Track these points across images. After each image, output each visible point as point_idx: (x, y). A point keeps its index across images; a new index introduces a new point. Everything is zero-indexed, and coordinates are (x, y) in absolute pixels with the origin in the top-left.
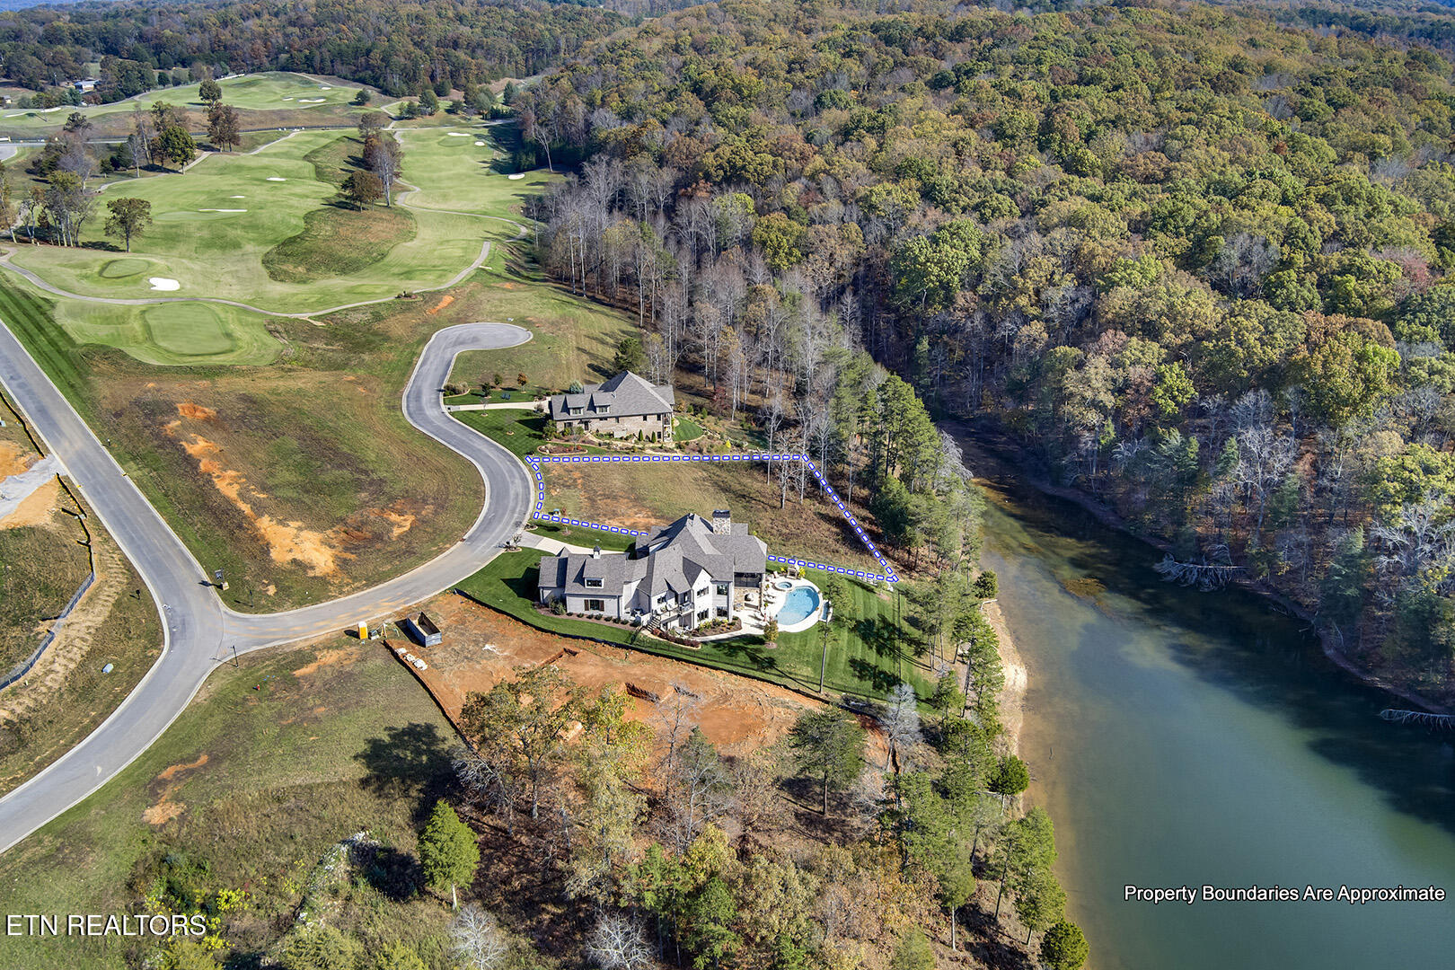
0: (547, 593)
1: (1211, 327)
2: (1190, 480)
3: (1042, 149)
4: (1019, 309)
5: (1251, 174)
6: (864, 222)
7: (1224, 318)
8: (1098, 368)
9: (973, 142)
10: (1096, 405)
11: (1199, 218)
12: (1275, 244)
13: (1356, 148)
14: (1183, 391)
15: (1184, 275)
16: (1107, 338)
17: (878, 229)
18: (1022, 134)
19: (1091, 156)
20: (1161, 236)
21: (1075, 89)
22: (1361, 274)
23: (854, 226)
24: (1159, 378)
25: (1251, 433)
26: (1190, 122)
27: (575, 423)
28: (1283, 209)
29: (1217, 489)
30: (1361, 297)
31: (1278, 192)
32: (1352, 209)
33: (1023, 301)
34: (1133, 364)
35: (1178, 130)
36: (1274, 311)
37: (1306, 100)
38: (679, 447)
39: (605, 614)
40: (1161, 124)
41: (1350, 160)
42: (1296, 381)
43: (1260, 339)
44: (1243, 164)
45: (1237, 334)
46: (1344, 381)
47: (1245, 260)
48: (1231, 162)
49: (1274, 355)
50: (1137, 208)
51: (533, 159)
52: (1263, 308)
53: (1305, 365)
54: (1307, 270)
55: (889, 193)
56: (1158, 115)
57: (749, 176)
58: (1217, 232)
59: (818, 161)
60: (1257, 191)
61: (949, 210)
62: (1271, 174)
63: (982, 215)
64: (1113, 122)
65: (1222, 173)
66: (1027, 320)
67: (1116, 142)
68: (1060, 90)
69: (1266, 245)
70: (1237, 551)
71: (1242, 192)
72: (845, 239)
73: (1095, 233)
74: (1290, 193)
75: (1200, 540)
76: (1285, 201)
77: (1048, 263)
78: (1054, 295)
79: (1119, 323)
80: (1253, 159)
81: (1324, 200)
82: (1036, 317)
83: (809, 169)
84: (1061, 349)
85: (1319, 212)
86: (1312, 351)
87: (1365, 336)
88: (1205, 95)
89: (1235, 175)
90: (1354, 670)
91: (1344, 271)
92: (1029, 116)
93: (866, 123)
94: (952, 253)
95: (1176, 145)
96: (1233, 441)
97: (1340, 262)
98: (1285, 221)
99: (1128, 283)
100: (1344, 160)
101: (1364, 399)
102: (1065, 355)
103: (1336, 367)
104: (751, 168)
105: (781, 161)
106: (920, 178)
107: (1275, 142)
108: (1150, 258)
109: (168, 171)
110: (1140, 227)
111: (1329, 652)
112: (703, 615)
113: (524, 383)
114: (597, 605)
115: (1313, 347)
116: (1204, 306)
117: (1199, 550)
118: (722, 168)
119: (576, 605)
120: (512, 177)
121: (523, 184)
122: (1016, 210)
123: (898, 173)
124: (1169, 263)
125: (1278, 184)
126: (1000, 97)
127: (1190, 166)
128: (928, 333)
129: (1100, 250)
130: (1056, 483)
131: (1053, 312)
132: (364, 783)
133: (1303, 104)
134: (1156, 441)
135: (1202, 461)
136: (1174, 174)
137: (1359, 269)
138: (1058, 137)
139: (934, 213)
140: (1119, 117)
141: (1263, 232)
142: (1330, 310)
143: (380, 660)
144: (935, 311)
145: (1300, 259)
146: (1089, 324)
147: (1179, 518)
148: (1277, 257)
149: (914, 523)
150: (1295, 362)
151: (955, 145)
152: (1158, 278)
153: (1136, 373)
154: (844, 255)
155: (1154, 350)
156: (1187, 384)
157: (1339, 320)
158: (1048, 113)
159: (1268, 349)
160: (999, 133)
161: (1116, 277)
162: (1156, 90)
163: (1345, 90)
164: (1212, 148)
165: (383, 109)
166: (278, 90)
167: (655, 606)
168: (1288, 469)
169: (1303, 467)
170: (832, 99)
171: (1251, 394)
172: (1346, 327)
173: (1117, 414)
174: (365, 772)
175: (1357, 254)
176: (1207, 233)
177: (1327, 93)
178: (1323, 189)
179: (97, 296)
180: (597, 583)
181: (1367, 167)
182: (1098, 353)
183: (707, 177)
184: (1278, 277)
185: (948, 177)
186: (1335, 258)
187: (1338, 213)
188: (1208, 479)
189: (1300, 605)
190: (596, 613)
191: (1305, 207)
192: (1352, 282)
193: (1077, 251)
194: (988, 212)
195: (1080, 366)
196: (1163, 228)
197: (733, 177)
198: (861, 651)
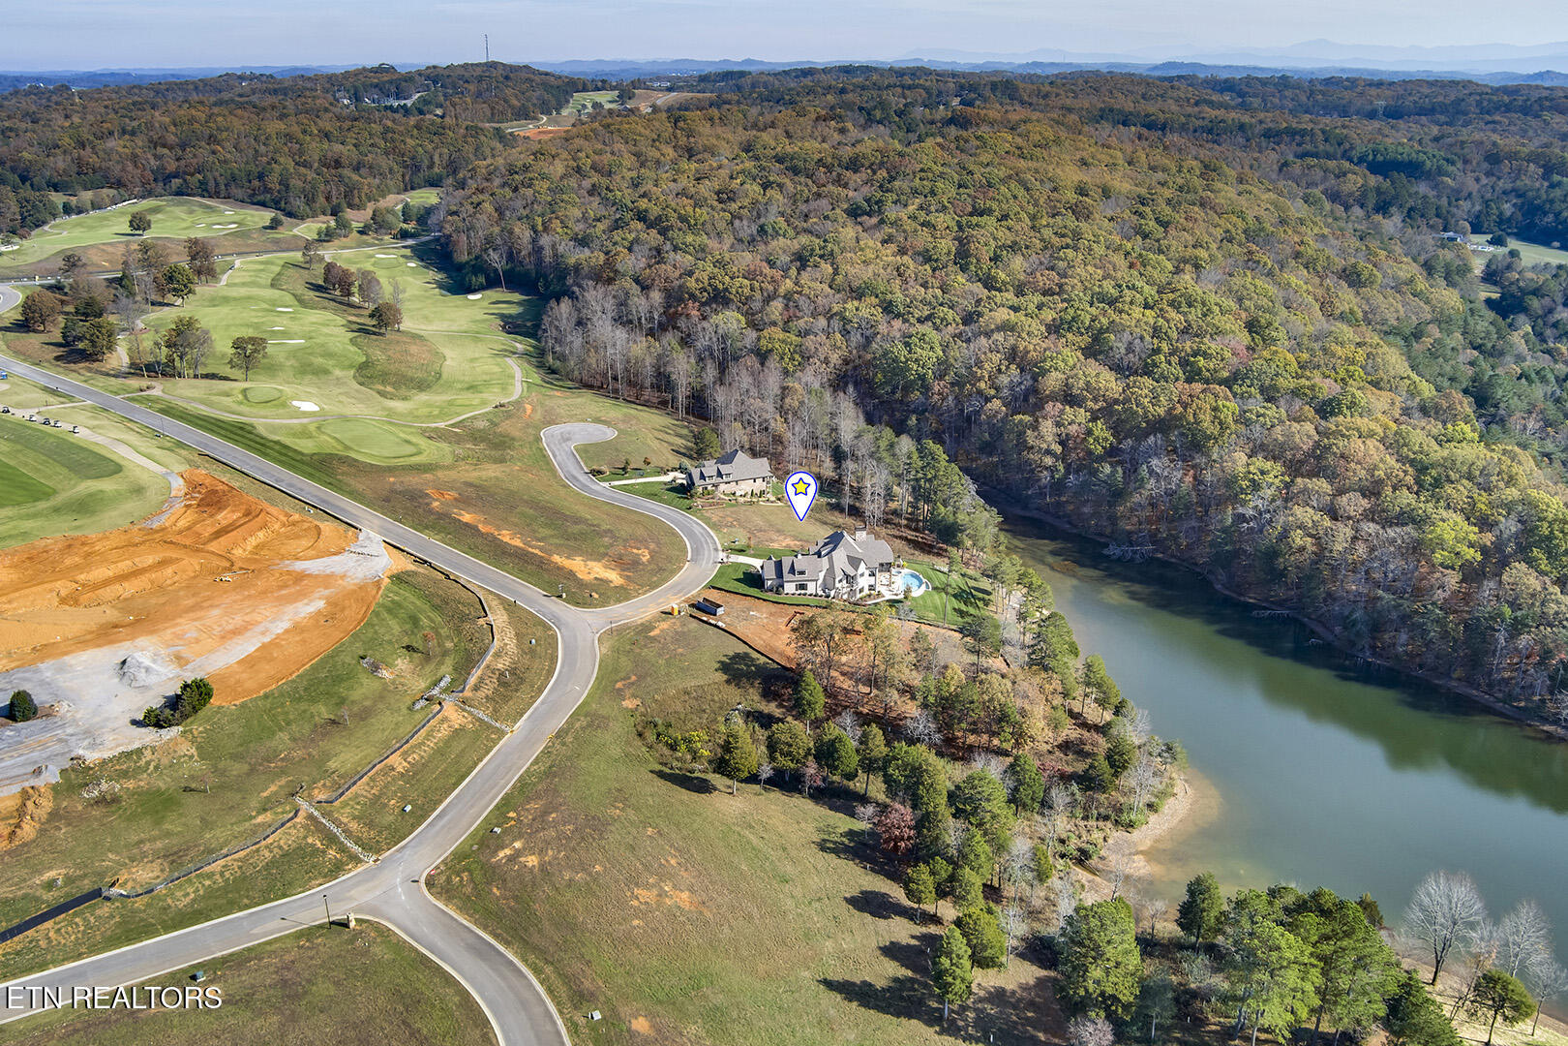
0: (769, 583)
1: (1116, 396)
2: (1118, 495)
3: (964, 269)
4: (980, 392)
5: (1120, 286)
6: (845, 333)
7: (1124, 391)
8: (1047, 428)
9: (911, 267)
10: (1048, 452)
11: (1093, 321)
12: (1148, 338)
13: (1185, 261)
14: (1106, 439)
15: (1091, 361)
16: (1049, 407)
17: (856, 338)
18: (944, 258)
19: (1002, 275)
20: (1070, 336)
21: (975, 220)
22: (1206, 355)
23: (838, 336)
24: (1089, 432)
25: (1154, 462)
26: (1067, 246)
27: (709, 488)
28: (1148, 312)
29: (1136, 498)
30: (1208, 371)
31: (1142, 299)
32: (1193, 310)
33: (982, 385)
34: (1069, 424)
35: (1061, 253)
36: (1155, 383)
37: (1143, 221)
38: (779, 499)
39: (808, 592)
40: (1046, 248)
41: (1183, 270)
42: (1176, 427)
43: (1150, 402)
44: (1114, 279)
45: (1136, 400)
46: (1207, 424)
47: (1130, 349)
48: (1104, 278)
49: (1161, 411)
50: (1049, 315)
51: (482, 279)
52: (1148, 381)
53: (1182, 417)
54: (1171, 354)
55: (857, 309)
56: (1042, 240)
57: (732, 297)
58: (1107, 330)
59: (789, 284)
60: (1128, 299)
61: (907, 321)
62: (1134, 285)
63: (934, 324)
64: (1010, 247)
65: (1100, 286)
66: (988, 400)
67: (1018, 263)
68: (964, 221)
69: (1142, 338)
70: (1153, 538)
71: (1116, 300)
72: (835, 347)
73: (1024, 335)
74: (1150, 300)
75: (1130, 533)
76: (1147, 306)
77: (996, 358)
78: (1004, 380)
79: (1053, 397)
80: (1119, 275)
81: (1172, 304)
82: (994, 397)
83: (782, 291)
84: (1018, 417)
85: (1172, 314)
86: (1185, 408)
87: (1216, 396)
88: (1071, 222)
89: (1108, 287)
90: (1234, 595)
91: (1195, 355)
92: (946, 245)
93: (818, 251)
94: (924, 354)
95: (1062, 264)
96: (1145, 467)
97: (1191, 347)
98: (1152, 322)
99: (1056, 369)
100: (1178, 271)
101: (1221, 435)
102: (1021, 420)
103: (1202, 416)
104: (734, 291)
105: (757, 285)
106: (877, 297)
107: (1129, 258)
108: (1066, 351)
109: (168, 305)
110: (1054, 329)
111: (1218, 587)
112: (861, 591)
113: (649, 463)
114: (803, 587)
115: (1185, 406)
116: (1110, 383)
117: (1129, 538)
118: (706, 291)
119: (790, 588)
120: (471, 297)
121: (485, 304)
122: (958, 319)
123: (858, 293)
124: (1079, 354)
125: (1141, 294)
126: (919, 228)
127: (1076, 281)
128: (914, 412)
129: (1031, 347)
130: (1025, 507)
131: (1006, 392)
132: (728, 682)
133: (1141, 225)
134: (1094, 473)
135: (1126, 482)
136: (1066, 287)
137: (1205, 352)
138: (975, 261)
139: (897, 324)
140: (1015, 243)
141: (1138, 330)
142: (1189, 380)
143: (694, 624)
144: (916, 396)
145: (1165, 347)
146: (1032, 400)
147: (1113, 519)
148: (1151, 347)
149: (962, 531)
150: (1176, 415)
151: (898, 269)
152: (1075, 366)
153: (1073, 429)
154: (835, 358)
155: (1082, 415)
156: (1108, 434)
157: (1198, 387)
158: (959, 239)
159: (1157, 408)
160: (927, 257)
161: (1048, 364)
162: (1033, 218)
163: (1168, 210)
164: (1089, 268)
165: (296, 231)
166: (184, 216)
167: (838, 585)
168: (1181, 480)
169: (1189, 479)
170: (774, 228)
171: (1152, 437)
172: (1203, 391)
173: (1063, 458)
174: (725, 677)
175: (1202, 342)
176: (1101, 331)
177: (1153, 211)
178: (1171, 296)
179: (265, 417)
180: (802, 573)
181: (1195, 277)
182: (1045, 418)
183: (692, 296)
184: (1153, 360)
185: (898, 297)
186: (1188, 346)
187: (1185, 314)
188: (1131, 493)
189: (1196, 564)
190: (803, 592)
191: (1161, 310)
192: (1201, 362)
193: (1014, 349)
194: (938, 321)
195: (1035, 427)
196: (1069, 329)
197: (719, 298)
198: (956, 604)
